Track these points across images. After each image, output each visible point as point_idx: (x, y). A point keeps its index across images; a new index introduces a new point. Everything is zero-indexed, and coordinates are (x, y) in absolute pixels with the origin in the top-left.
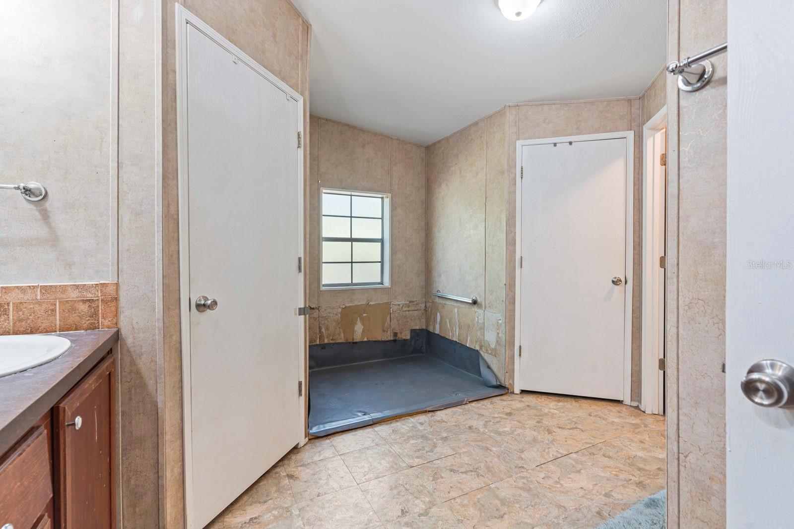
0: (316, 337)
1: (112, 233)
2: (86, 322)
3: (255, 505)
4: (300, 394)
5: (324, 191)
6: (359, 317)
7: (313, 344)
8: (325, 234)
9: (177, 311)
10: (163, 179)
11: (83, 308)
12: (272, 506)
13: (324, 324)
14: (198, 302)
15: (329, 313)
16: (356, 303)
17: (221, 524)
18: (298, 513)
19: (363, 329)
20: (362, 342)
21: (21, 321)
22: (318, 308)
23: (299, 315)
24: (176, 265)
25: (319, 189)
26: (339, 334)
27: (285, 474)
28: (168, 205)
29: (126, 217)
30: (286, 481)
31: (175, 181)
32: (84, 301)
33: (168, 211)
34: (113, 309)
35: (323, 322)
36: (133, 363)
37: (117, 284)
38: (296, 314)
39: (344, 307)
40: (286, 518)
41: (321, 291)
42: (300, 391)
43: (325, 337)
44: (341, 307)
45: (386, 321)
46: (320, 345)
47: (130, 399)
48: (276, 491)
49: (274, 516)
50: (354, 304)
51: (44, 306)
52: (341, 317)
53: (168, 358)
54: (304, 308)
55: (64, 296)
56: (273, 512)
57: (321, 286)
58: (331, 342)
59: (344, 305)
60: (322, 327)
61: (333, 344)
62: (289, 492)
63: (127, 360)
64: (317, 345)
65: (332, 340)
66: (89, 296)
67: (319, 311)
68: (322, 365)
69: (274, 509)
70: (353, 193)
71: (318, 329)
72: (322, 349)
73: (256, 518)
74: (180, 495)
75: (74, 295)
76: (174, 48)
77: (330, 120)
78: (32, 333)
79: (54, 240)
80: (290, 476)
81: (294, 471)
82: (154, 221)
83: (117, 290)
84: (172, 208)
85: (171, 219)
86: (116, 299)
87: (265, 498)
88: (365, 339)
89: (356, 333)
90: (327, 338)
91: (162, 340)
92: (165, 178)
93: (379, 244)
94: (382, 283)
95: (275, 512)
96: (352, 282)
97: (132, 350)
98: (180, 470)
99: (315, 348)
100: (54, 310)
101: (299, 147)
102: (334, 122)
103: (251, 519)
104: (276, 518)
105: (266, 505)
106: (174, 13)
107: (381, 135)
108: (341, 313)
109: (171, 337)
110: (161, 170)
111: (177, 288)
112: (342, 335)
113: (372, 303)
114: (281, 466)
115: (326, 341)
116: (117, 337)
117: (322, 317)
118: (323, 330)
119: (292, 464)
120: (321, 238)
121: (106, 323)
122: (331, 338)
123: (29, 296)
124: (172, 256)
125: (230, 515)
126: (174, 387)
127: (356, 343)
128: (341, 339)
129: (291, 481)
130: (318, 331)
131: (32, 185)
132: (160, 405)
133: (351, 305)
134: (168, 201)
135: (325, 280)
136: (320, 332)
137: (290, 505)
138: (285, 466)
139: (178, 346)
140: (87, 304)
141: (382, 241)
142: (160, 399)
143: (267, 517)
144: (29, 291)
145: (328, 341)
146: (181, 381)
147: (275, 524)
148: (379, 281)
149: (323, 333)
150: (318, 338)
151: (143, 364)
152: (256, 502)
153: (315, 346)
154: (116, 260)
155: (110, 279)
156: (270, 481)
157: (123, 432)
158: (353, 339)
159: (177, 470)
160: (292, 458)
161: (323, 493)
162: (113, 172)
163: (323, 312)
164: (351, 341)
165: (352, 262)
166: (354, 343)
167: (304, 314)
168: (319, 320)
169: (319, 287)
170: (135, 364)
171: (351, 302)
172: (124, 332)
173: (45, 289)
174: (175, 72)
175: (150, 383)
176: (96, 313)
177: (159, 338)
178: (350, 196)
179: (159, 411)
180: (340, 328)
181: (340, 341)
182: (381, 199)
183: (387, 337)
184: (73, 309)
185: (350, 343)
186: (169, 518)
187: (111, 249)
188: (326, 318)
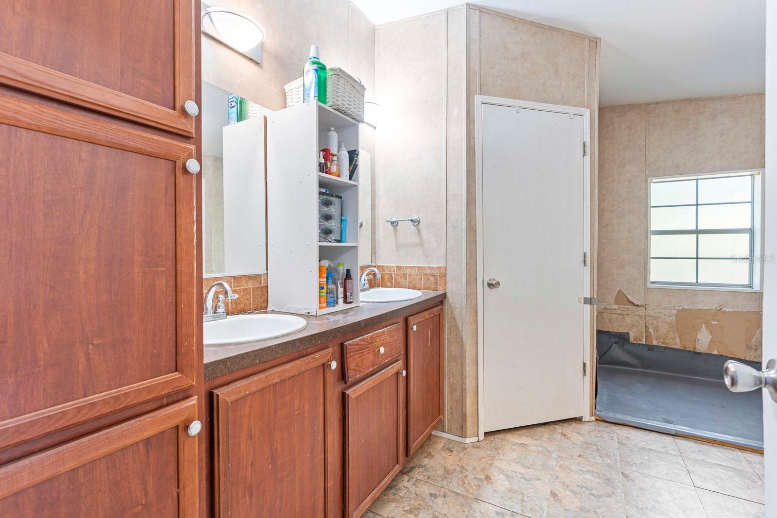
0: (642, 336)
1: (444, 239)
2: (433, 287)
3: (528, 438)
4: (585, 374)
5: (654, 181)
6: (705, 323)
7: (638, 343)
8: (654, 227)
9: (475, 286)
10: (467, 206)
11: (432, 278)
12: (540, 444)
13: (653, 324)
14: (489, 282)
15: (660, 313)
16: (700, 307)
17: (503, 436)
18: (556, 457)
19: (711, 339)
20: (709, 355)
21: (411, 283)
22: (645, 306)
23: (584, 303)
24: (475, 258)
25: (646, 180)
26: (673, 339)
27: (560, 431)
28: (470, 220)
29: (450, 230)
30: (559, 436)
31: (474, 206)
32: (433, 275)
33: (470, 225)
34: (444, 281)
35: (651, 322)
36: (452, 313)
37: (446, 267)
38: (580, 302)
39: (680, 308)
40: (546, 456)
41: (647, 288)
42: (584, 371)
43: (654, 338)
44: (676, 308)
45: (755, 335)
46: (646, 345)
47: (451, 333)
48: (547, 438)
49: (538, 450)
50: (697, 308)
51: (418, 277)
52: (677, 321)
53: (469, 314)
54: (591, 298)
55: (425, 272)
56: (539, 448)
57: (648, 283)
58: (661, 345)
59: (680, 306)
60: (650, 327)
61: (665, 348)
62: (557, 443)
63: (450, 312)
64: (643, 344)
65: (663, 343)
66: (434, 273)
67: (646, 309)
68: (648, 367)
69: (540, 446)
70: (699, 177)
71: (644, 328)
72: (649, 350)
73: (525, 445)
74: (475, 400)
75: (428, 272)
76: (474, 123)
77: (662, 102)
78: (414, 289)
79: (421, 244)
80: (564, 435)
81: (569, 434)
82: (462, 231)
83: (446, 270)
84: (472, 222)
85: (471, 229)
86: (445, 276)
87: (537, 438)
88: (715, 352)
89: (700, 342)
90: (656, 339)
91: (466, 302)
92: (468, 205)
93: (747, 236)
94: (751, 286)
95: (540, 449)
96: (697, 282)
97: (452, 305)
98: (475, 385)
99: (640, 347)
100: (421, 279)
101: (584, 155)
102: (668, 102)
103: (522, 444)
104: (539, 452)
105: (537, 442)
106: (474, 102)
107: (747, 95)
108: (676, 315)
109: (471, 301)
110: (466, 201)
111: (475, 272)
112: (678, 341)
113: (727, 310)
114: (560, 426)
115: (655, 343)
116: (444, 296)
117: (650, 316)
118: (651, 330)
119: (570, 428)
120: (649, 232)
121: (441, 288)
122: (662, 340)
123: (413, 272)
124: (472, 252)
125: (511, 435)
126: (473, 332)
127: (699, 353)
128: (677, 344)
129: (563, 437)
130: (644, 331)
131: (414, 218)
132: (464, 340)
133: (691, 307)
134: (470, 218)
135: (653, 277)
136: (647, 331)
137: (553, 450)
138: (563, 427)
139: (475, 307)
140: (434, 277)
141: (751, 232)
142: (464, 337)
143: (533, 448)
144: (413, 268)
145: (658, 343)
146: (477, 329)
147: (535, 454)
148: (747, 282)
149: (651, 333)
150: (644, 338)
151: (457, 313)
152: (530, 437)
153: (640, 345)
154: (445, 254)
155: (442, 265)
156: (546, 430)
157: (448, 350)
158: (695, 348)
159: (474, 384)
160: (573, 425)
161: (584, 457)
162: (444, 205)
163: (651, 311)
164: (692, 350)
165: (697, 258)
166: (695, 353)
167: (591, 304)
168: (645, 318)
169: (646, 284)
170: (453, 314)
171: (692, 304)
172: (449, 295)
173: (419, 268)
174: (474, 138)
175: (460, 326)
176: (437, 282)
177: (464, 301)
178: (695, 181)
179: (464, 344)
180: (674, 331)
181: (676, 347)
182: (750, 177)
183: (755, 357)
184: (428, 279)
185: (689, 351)
186: (468, 410)
187: (443, 248)
188: (655, 318)
